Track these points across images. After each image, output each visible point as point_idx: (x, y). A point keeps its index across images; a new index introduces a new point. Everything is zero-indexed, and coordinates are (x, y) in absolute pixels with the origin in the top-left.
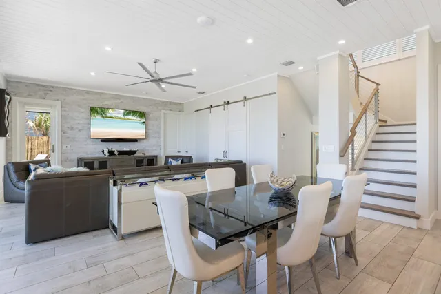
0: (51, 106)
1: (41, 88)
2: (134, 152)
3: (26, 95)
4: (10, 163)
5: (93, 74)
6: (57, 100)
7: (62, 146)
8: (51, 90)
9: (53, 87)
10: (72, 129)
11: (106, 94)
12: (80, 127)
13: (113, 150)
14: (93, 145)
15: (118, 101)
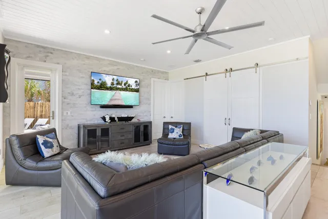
0: (51, 70)
1: (42, 49)
2: (131, 118)
3: (25, 56)
4: (13, 135)
5: (107, 32)
6: (58, 63)
7: (62, 113)
8: (52, 53)
9: (54, 49)
10: (73, 94)
11: (104, 60)
12: (80, 92)
13: (113, 116)
14: (92, 111)
15: (116, 67)
